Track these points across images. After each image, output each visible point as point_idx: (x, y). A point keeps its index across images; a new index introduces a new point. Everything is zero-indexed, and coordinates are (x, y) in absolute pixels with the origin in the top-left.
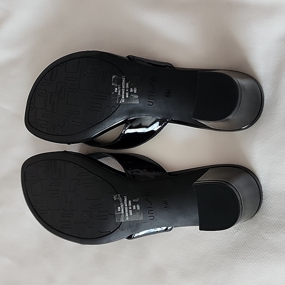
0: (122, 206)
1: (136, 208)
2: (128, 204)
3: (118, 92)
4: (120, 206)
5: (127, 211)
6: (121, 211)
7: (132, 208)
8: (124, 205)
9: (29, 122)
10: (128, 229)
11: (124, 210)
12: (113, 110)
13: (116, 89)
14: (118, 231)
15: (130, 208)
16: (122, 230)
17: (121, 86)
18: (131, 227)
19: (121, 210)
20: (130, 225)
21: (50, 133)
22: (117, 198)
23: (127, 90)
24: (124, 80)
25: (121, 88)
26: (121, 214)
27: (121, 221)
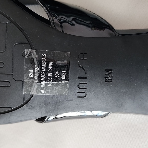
0: (37, 69)
1: (60, 76)
2: (47, 67)
5: (43, 78)
6: (33, 78)
7: (53, 75)
8: (41, 69)
10: (41, 107)
11: (40, 76)
14: (24, 109)
15: (50, 74)
16: (32, 108)
18: (46, 104)
19: (34, 75)
20: (45, 101)
26: (34, 82)
27: (31, 94)
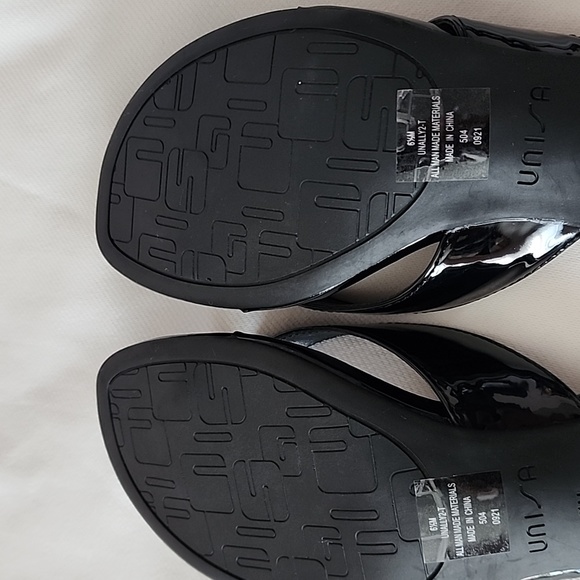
0: (443, 515)
1: (489, 519)
2: (461, 507)
3: (417, 145)
4: (436, 515)
5: (458, 529)
6: (439, 531)
7: (476, 520)
8: (450, 513)
9: (112, 240)
11: (451, 527)
12: (400, 205)
13: (412, 135)
17: (429, 125)
19: (439, 527)
20: (467, 569)
21: (185, 277)
22: (425, 489)
23: (450, 137)
24: (437, 105)
25: (429, 132)
26: (441, 539)
27: (439, 561)
